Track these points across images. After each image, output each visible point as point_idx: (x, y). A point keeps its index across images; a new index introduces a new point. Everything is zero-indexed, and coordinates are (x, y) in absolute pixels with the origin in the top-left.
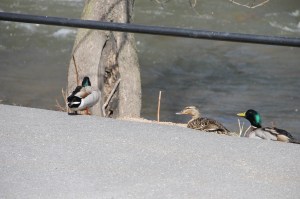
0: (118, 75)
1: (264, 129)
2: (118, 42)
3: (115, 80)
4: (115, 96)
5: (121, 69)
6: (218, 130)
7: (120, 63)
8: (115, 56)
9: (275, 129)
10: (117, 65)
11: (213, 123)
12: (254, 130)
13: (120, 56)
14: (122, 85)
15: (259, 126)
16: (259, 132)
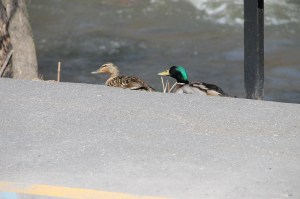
0: (10, 46)
1: (192, 85)
2: (8, 10)
3: (7, 52)
4: (8, 69)
5: (13, 40)
6: (142, 88)
7: (12, 33)
8: (4, 26)
9: (204, 84)
10: (8, 36)
11: (135, 81)
12: (181, 86)
13: (11, 26)
14: (16, 57)
15: (187, 82)
16: (187, 88)
